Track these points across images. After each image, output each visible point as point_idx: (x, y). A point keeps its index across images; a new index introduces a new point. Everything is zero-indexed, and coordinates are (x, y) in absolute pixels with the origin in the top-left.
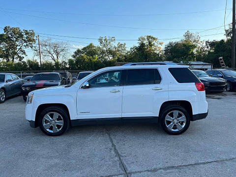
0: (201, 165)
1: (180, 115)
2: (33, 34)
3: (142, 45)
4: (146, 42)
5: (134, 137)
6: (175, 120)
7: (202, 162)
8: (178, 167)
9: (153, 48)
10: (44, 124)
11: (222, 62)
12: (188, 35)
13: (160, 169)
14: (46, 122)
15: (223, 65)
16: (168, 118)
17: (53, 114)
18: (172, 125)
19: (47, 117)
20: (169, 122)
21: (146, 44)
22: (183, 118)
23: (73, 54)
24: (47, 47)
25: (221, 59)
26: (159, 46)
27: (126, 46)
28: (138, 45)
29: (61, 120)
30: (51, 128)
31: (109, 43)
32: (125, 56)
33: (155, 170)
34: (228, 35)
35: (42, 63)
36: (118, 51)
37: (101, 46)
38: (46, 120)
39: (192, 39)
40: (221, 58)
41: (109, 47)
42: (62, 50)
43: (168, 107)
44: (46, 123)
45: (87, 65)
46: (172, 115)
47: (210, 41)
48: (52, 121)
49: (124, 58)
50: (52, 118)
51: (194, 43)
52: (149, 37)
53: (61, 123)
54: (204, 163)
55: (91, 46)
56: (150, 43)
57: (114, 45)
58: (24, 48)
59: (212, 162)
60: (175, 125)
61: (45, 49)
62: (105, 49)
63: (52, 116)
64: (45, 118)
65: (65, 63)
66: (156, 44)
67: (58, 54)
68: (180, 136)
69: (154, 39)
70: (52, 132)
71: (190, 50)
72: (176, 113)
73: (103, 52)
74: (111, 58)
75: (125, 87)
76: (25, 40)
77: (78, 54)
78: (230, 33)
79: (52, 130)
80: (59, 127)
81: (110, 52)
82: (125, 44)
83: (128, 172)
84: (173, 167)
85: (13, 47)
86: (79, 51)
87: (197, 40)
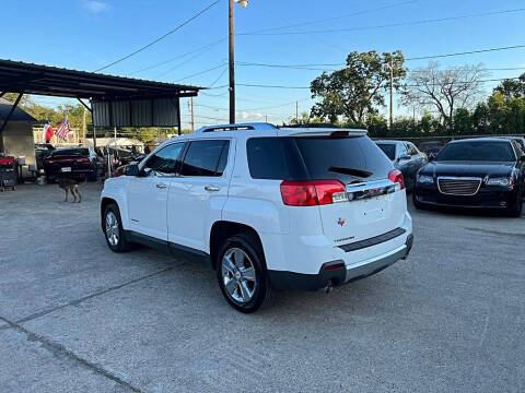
2: (400, 59)
6: (238, 273)
10: (107, 230)
18: (232, 283)
22: (249, 272)
35: (394, 121)
46: (233, 258)
58: (381, 92)
61: (424, 89)
67: (451, 95)
76: (383, 75)
85: (361, 90)
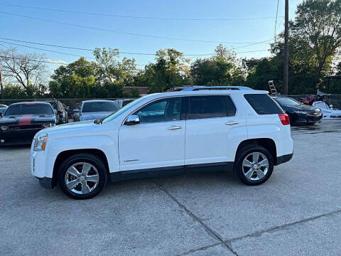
0: (310, 222)
1: (261, 159)
3: (162, 62)
4: (167, 58)
5: (203, 192)
6: (255, 166)
7: (308, 218)
8: (283, 227)
9: (177, 67)
10: (68, 182)
11: (273, 88)
12: (221, 51)
13: (263, 231)
14: (71, 178)
15: (274, 92)
16: (246, 163)
17: (82, 165)
18: (251, 172)
19: (73, 170)
20: (247, 169)
21: (167, 61)
22: (265, 162)
23: (53, 73)
24: (9, 62)
25: (271, 84)
26: (186, 64)
27: (135, 63)
28: (155, 62)
29: (95, 174)
30: (78, 188)
31: (110, 57)
32: (134, 78)
33: (258, 234)
34: (273, 51)
35: (4, 87)
36: (125, 70)
37: (97, 62)
38: (70, 175)
39: (226, 56)
40: (272, 81)
41: (110, 63)
42: (35, 67)
43: (246, 148)
44: (70, 180)
45: (79, 90)
46: (250, 159)
47: (247, 59)
48: (80, 176)
49: (133, 80)
50: (80, 172)
51: (229, 62)
52: (171, 51)
53: (95, 179)
54: (311, 219)
55: (81, 61)
56: (172, 59)
57: (118, 61)
59: (320, 216)
60: (255, 172)
61: (6, 65)
62: (103, 66)
63: (80, 168)
64: (69, 171)
65: (43, 87)
66: (181, 62)
67: (27, 73)
68: (261, 186)
69: (178, 54)
70: (80, 193)
71: (226, 71)
72: (256, 155)
73: (101, 71)
74: (113, 80)
75: (189, 121)
77: (61, 74)
78: (276, 48)
79: (80, 190)
80: (91, 184)
81: (112, 71)
82: (134, 60)
83: (224, 240)
84: (277, 228)
86: (62, 69)
87: (232, 57)
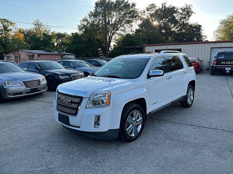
6: (190, 96)
10: (127, 129)
11: (101, 53)
12: (38, 24)
15: (101, 55)
18: (189, 100)
19: (130, 118)
25: (100, 50)
29: (141, 117)
47: (55, 33)
52: (3, 20)
53: (140, 121)
56: (5, 27)
64: (128, 120)
69: (11, 23)
70: (133, 135)
78: (82, 28)
87: (47, 30)
